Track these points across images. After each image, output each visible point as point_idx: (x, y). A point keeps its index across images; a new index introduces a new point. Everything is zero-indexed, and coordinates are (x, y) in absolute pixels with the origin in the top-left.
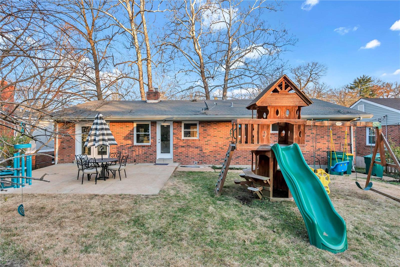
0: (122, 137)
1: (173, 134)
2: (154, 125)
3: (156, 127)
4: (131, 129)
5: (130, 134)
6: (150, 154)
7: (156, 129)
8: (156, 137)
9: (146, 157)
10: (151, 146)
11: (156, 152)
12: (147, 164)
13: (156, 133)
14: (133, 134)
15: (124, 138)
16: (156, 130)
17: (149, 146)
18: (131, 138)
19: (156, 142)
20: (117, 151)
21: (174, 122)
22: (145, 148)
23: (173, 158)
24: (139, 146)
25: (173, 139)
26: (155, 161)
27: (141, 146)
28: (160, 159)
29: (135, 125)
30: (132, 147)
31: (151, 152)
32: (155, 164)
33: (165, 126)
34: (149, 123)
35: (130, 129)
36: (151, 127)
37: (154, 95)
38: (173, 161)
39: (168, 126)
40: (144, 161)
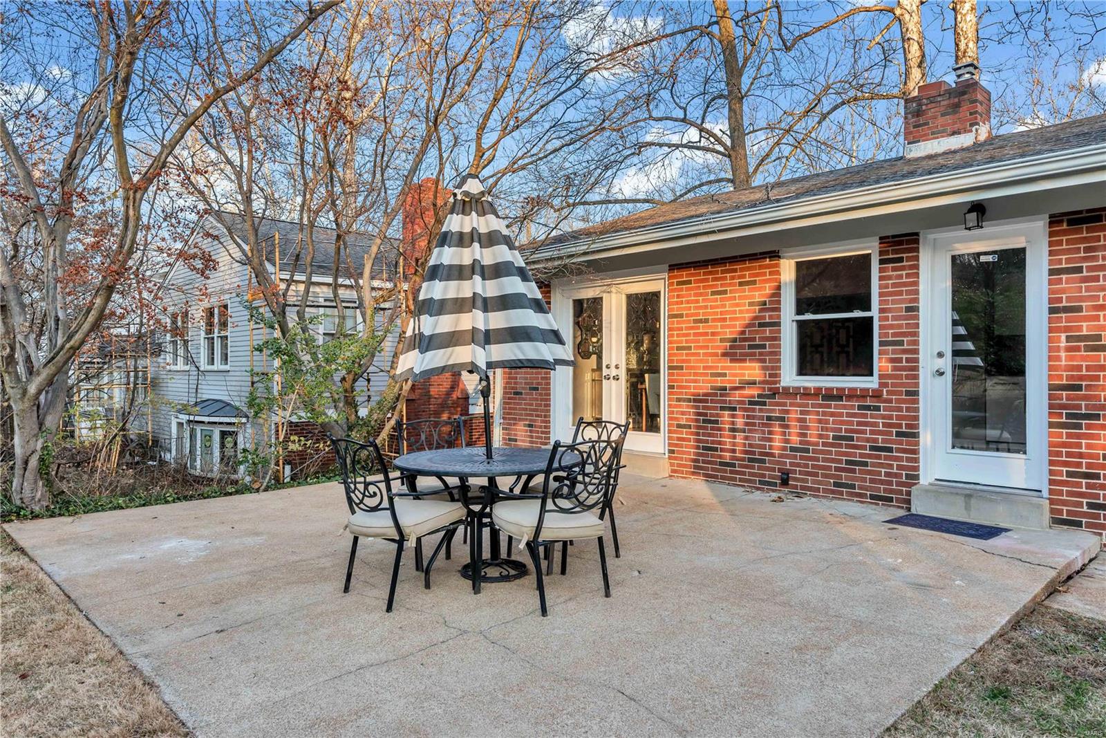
0: (722, 340)
1: (1052, 311)
2: (901, 260)
3: (917, 267)
4: (761, 293)
5: (761, 325)
6: (872, 448)
7: (916, 284)
8: (916, 334)
9: (848, 462)
10: (877, 395)
11: (916, 435)
12: (853, 508)
13: (916, 309)
14: (778, 324)
15: (731, 347)
16: (917, 292)
17: (864, 394)
18: (764, 346)
19: (916, 369)
20: (699, 414)
21: (1054, 220)
22: (844, 409)
23: (1045, 494)
24: (806, 394)
25: (1050, 349)
26: (909, 493)
27: (818, 390)
28: (946, 488)
29: (787, 271)
30: (768, 397)
31: (880, 433)
32: (901, 513)
33: (983, 259)
34: (870, 247)
35: (758, 296)
36: (881, 270)
37: (948, 106)
38: (1047, 515)
39: (1014, 260)
40: (836, 484)
